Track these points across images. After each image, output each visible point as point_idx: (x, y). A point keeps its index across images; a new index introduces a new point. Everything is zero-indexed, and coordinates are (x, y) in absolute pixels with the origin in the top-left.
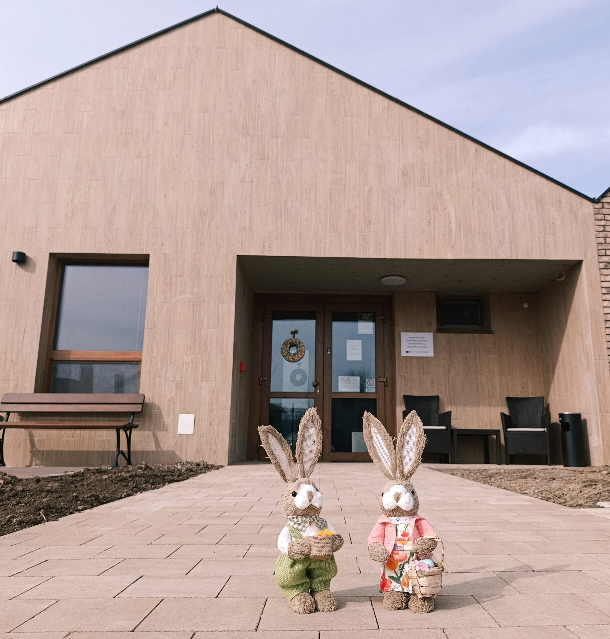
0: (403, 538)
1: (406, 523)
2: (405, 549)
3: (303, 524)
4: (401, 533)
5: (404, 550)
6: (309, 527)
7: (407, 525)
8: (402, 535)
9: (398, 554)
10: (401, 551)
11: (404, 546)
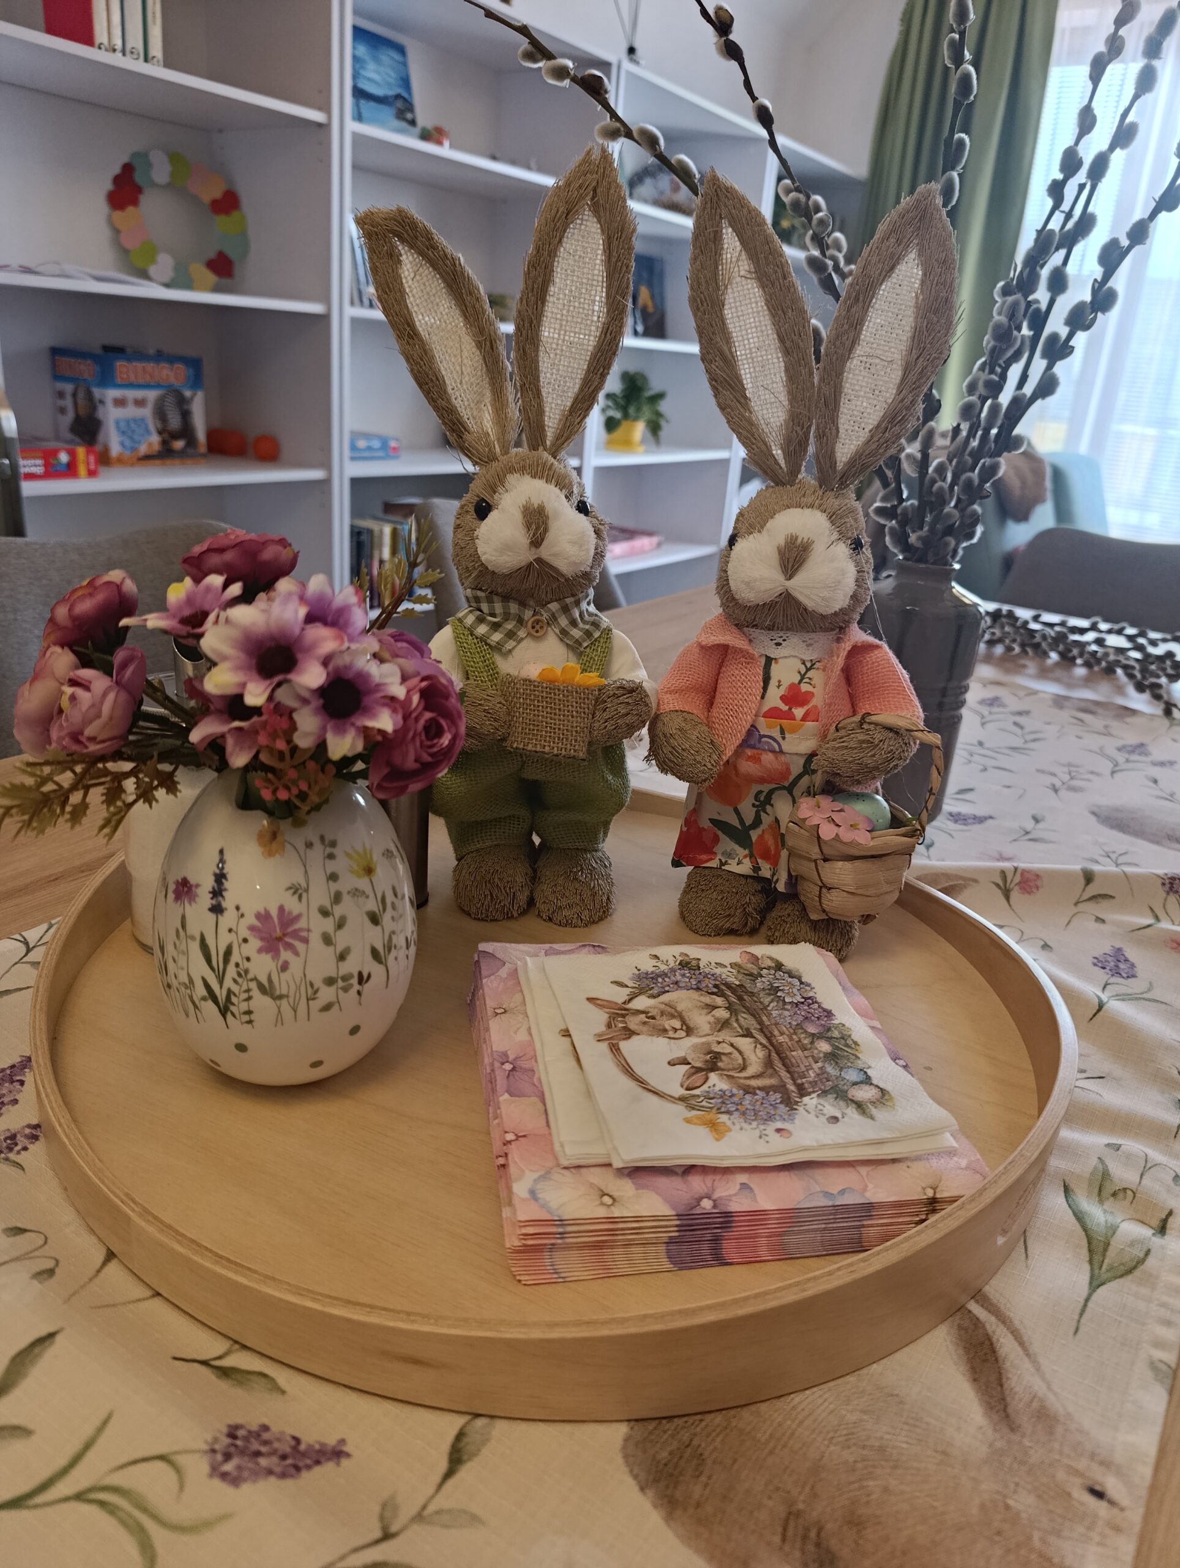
0: (785, 708)
1: (807, 658)
2: (784, 748)
4: (782, 691)
5: (781, 752)
7: (809, 665)
8: (783, 698)
9: (756, 759)
10: (770, 754)
11: (784, 738)
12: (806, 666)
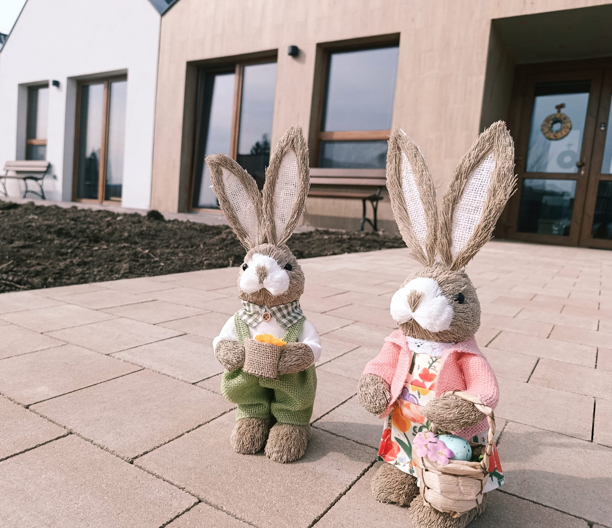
0: (421, 381)
1: (433, 355)
2: (420, 403)
3: (255, 316)
4: (420, 371)
5: (418, 404)
6: (264, 323)
7: (434, 359)
8: (421, 376)
9: (408, 407)
10: (414, 405)
11: (420, 397)
12: (432, 360)
